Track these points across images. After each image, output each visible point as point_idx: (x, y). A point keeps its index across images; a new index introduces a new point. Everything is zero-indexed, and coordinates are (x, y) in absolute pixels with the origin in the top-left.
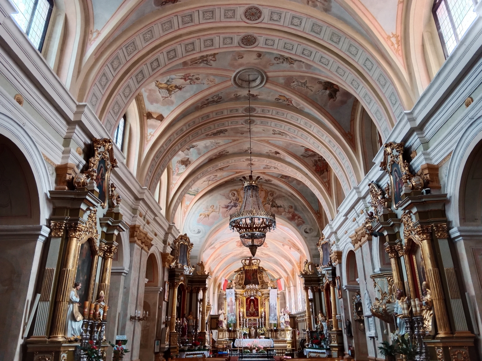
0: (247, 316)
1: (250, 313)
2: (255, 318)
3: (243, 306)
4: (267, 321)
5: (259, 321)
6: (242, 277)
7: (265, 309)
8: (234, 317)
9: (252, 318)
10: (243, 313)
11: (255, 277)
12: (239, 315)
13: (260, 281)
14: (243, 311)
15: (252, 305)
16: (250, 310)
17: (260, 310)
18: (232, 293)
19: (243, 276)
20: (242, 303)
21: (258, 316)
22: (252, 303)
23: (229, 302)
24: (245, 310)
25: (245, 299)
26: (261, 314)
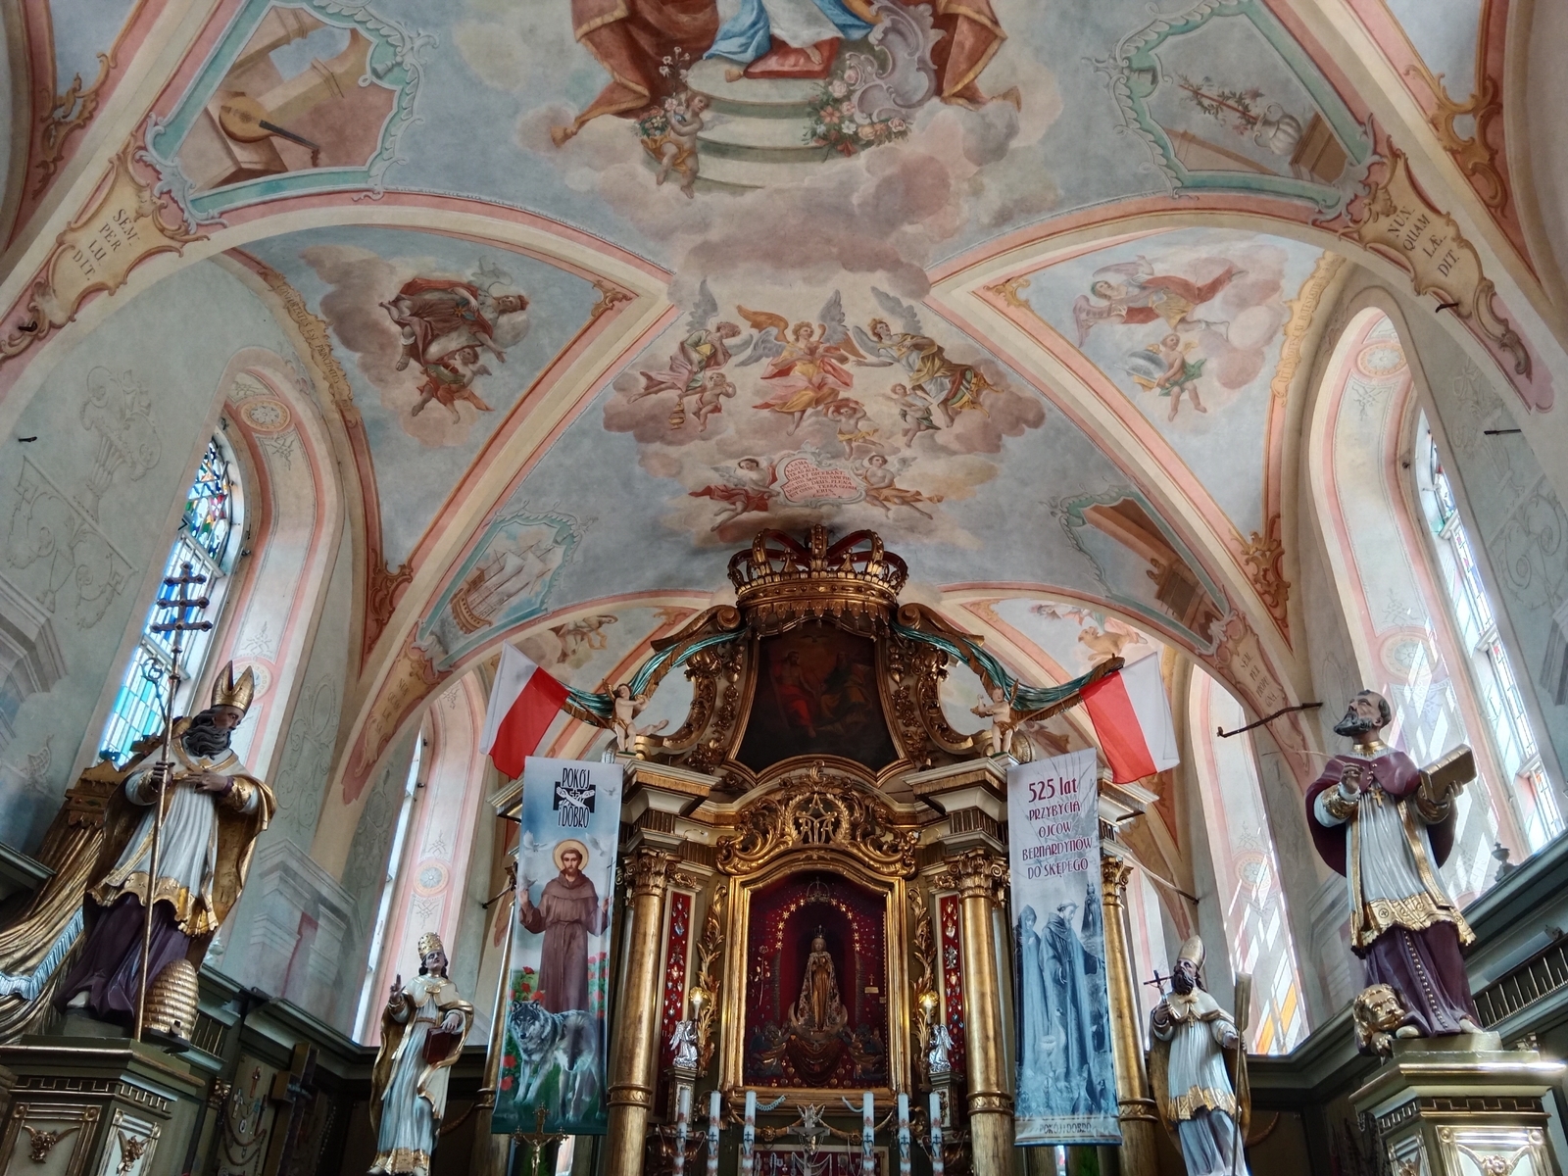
0: (754, 1074)
1: (795, 1053)
2: (843, 1096)
3: (716, 970)
4: (984, 1130)
5: (886, 1136)
6: (729, 695)
7: (957, 997)
8: (587, 1061)
9: (811, 1102)
10: (714, 1035)
11: (856, 696)
12: (663, 1053)
13: (904, 737)
14: (716, 1021)
15: (820, 967)
16: (798, 1022)
17: (899, 1016)
18: (590, 803)
19: (739, 687)
20: (706, 937)
21: (878, 1077)
22: (819, 953)
23: (542, 882)
24: (734, 1017)
25: (741, 899)
26: (918, 1052)
